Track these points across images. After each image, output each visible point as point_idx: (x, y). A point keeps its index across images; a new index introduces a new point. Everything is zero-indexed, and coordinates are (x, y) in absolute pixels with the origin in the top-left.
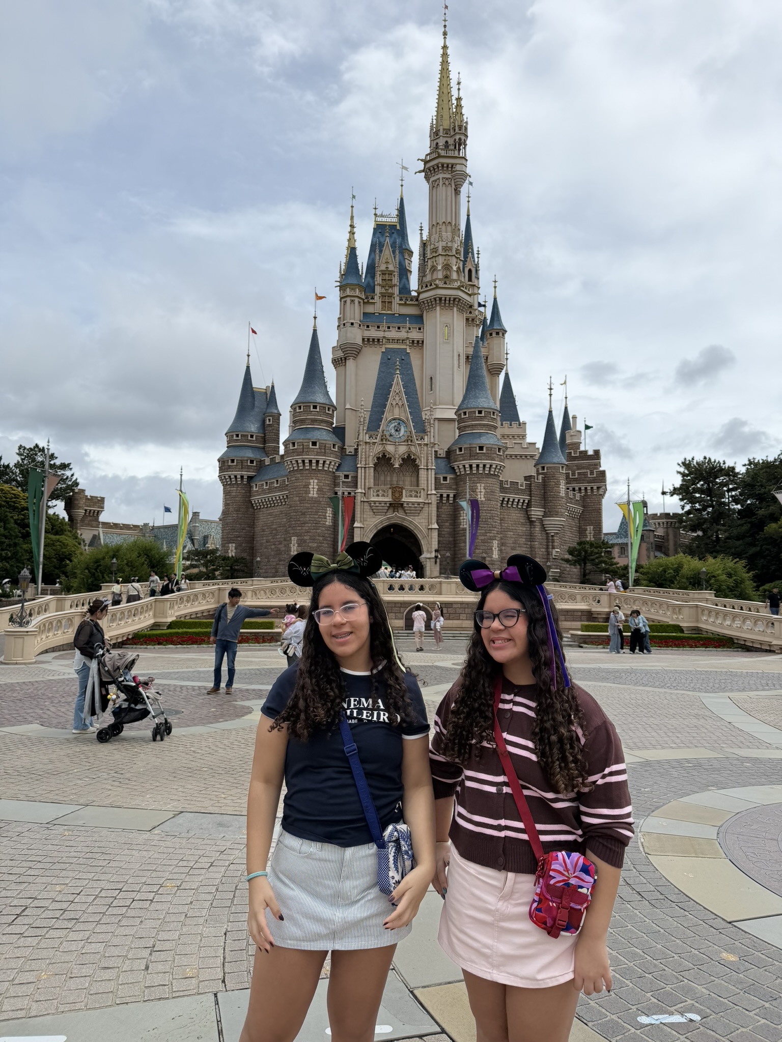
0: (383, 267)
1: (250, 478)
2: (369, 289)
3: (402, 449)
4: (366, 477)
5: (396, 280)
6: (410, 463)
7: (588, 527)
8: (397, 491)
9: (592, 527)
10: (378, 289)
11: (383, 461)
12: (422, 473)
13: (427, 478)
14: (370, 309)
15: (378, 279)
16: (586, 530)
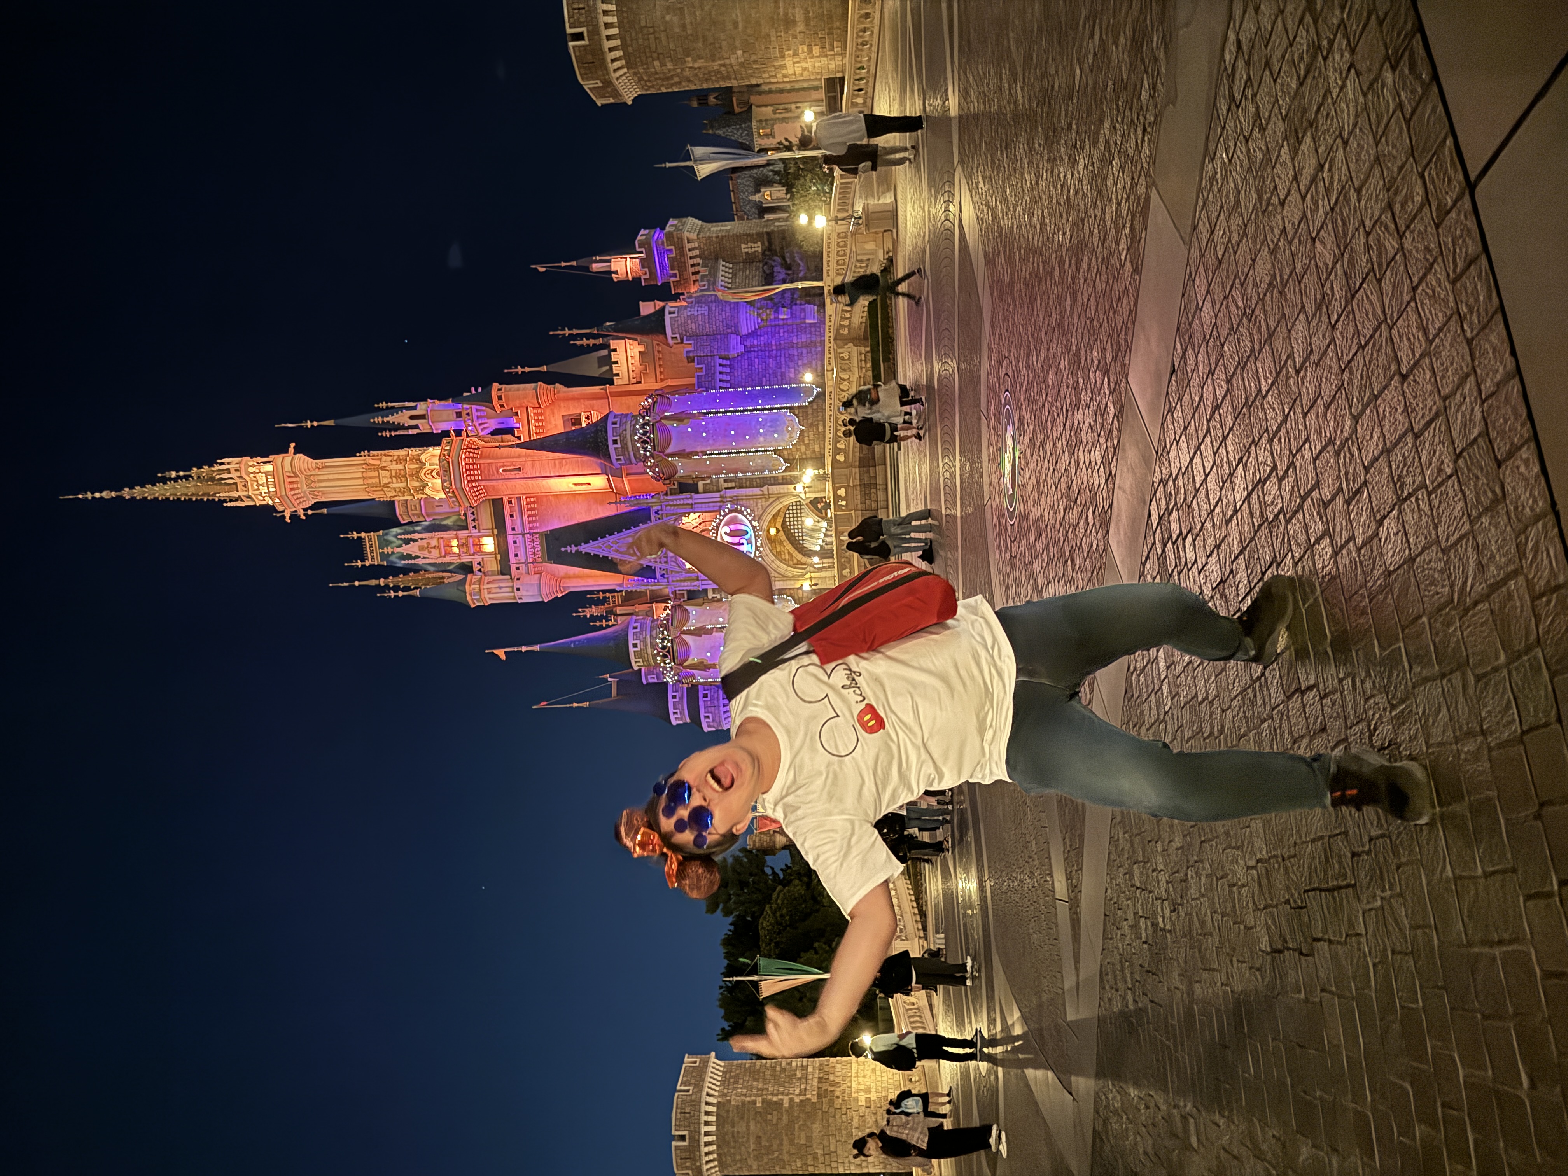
7: (744, 251)
9: (743, 246)
16: (747, 253)
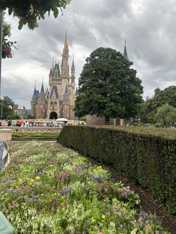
0: (56, 72)
1: (35, 104)
2: (53, 75)
3: (55, 101)
4: (49, 105)
5: (58, 74)
6: (56, 103)
8: (53, 107)
10: (55, 75)
11: (52, 103)
12: (57, 104)
13: (58, 105)
14: (54, 78)
15: (55, 74)
